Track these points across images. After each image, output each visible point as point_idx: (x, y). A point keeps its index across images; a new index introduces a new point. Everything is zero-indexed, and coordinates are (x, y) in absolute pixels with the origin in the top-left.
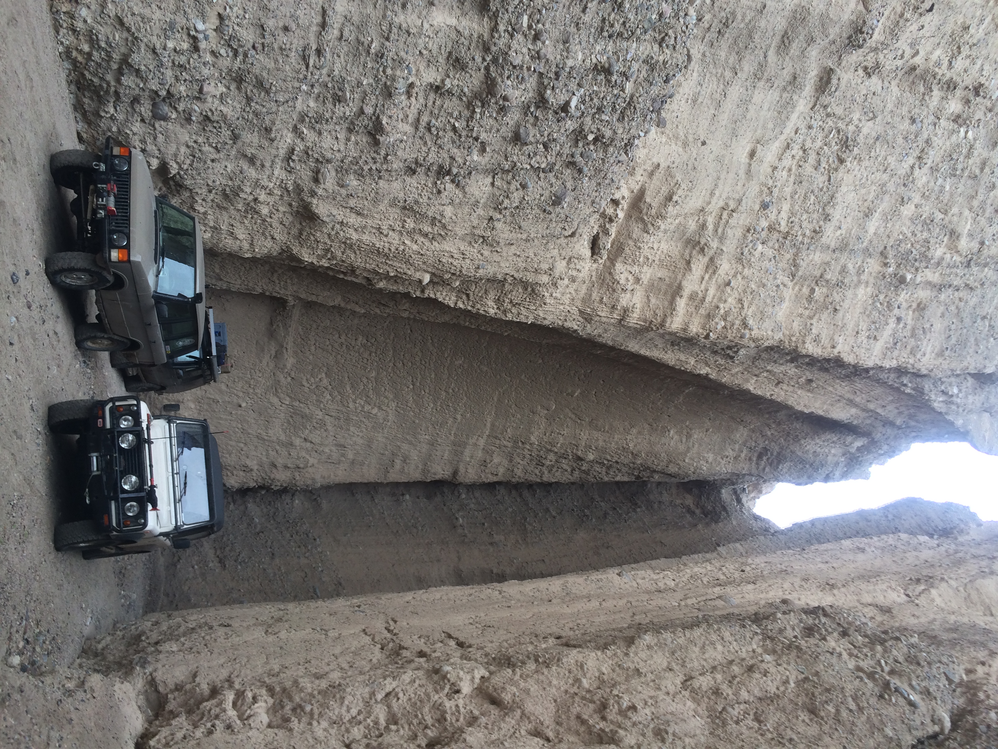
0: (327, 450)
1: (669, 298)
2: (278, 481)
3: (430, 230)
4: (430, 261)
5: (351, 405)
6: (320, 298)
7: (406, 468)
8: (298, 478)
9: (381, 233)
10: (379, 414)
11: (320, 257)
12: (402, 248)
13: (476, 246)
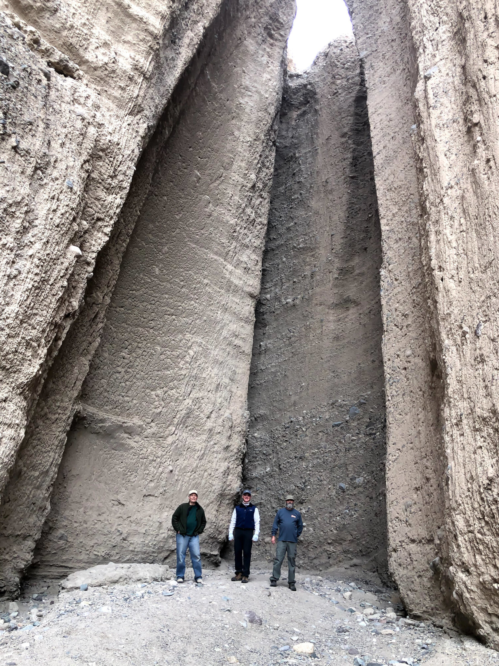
0: (219, 400)
1: (128, 20)
2: (240, 445)
3: (19, 221)
4: (57, 237)
5: (183, 372)
6: (80, 377)
7: (243, 336)
8: (240, 429)
9: (15, 277)
10: (195, 349)
11: (35, 355)
12: (36, 261)
13: (45, 181)
